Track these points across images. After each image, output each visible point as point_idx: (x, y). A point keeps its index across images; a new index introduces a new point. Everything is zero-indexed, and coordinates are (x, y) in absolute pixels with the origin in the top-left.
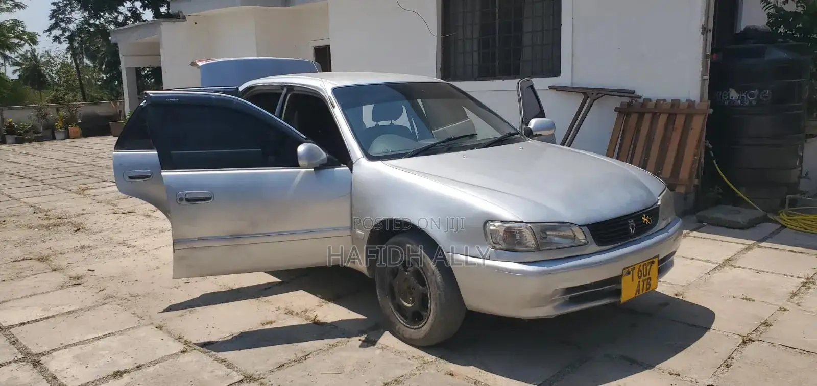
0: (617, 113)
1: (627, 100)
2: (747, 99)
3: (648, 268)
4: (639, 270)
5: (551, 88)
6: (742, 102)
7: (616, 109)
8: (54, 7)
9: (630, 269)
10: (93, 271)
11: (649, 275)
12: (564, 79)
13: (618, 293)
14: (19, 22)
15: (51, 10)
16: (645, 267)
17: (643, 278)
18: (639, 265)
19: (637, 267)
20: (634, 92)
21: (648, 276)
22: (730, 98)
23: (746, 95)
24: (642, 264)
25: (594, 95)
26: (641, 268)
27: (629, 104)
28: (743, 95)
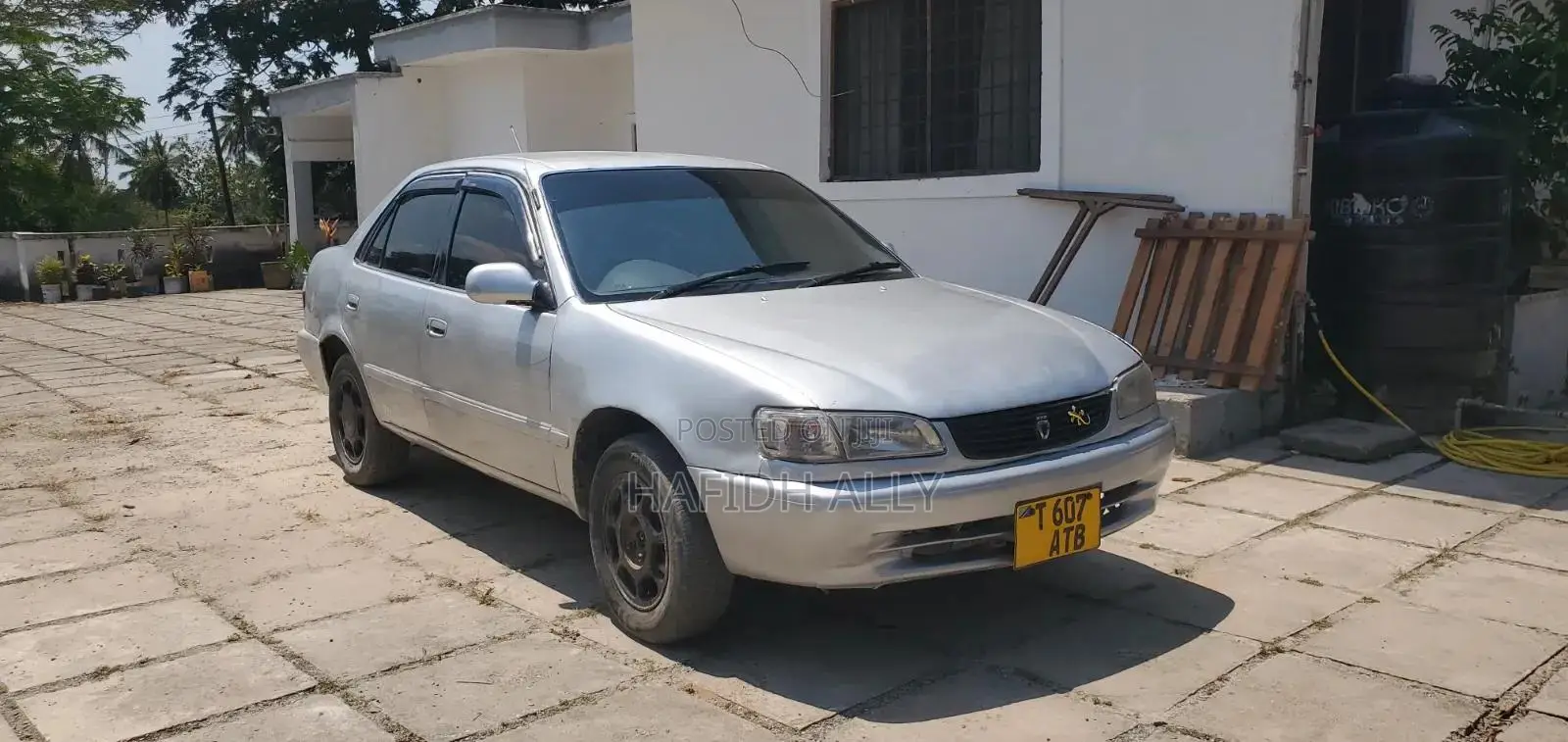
0: (1140, 239)
1: (1160, 215)
2: (1387, 213)
3: (1077, 506)
4: (1056, 509)
5: (1021, 192)
6: (1377, 220)
7: (1139, 233)
8: (180, 54)
9: (1033, 505)
10: (133, 507)
11: (1079, 519)
12: (1046, 176)
13: (1009, 549)
14: (113, 80)
15: (173, 60)
16: (1070, 504)
17: (1065, 525)
18: (1056, 498)
19: (1051, 503)
20: (1172, 200)
21: (1076, 523)
22: (1356, 211)
23: (1385, 206)
24: (1063, 498)
25: (1098, 206)
26: (1061, 506)
27: (1162, 224)
28: (1378, 206)
